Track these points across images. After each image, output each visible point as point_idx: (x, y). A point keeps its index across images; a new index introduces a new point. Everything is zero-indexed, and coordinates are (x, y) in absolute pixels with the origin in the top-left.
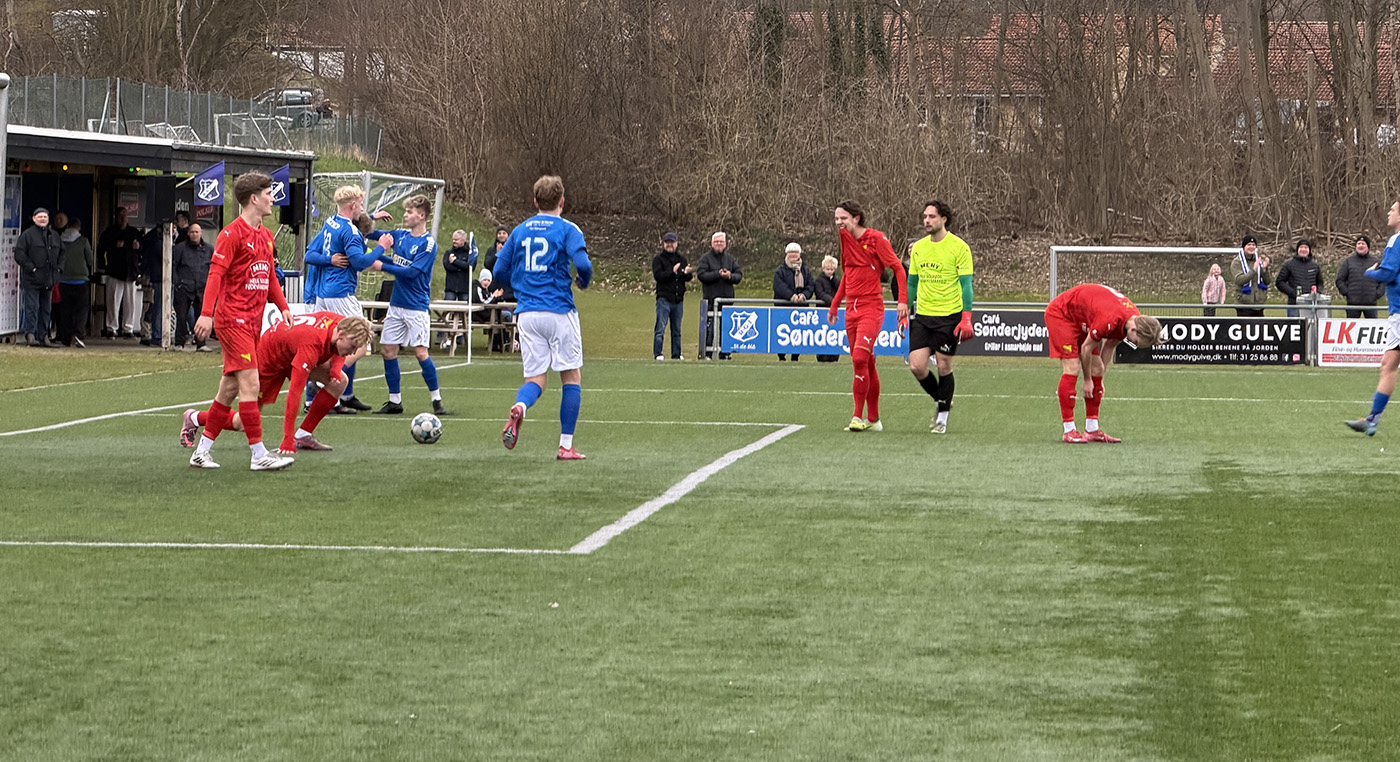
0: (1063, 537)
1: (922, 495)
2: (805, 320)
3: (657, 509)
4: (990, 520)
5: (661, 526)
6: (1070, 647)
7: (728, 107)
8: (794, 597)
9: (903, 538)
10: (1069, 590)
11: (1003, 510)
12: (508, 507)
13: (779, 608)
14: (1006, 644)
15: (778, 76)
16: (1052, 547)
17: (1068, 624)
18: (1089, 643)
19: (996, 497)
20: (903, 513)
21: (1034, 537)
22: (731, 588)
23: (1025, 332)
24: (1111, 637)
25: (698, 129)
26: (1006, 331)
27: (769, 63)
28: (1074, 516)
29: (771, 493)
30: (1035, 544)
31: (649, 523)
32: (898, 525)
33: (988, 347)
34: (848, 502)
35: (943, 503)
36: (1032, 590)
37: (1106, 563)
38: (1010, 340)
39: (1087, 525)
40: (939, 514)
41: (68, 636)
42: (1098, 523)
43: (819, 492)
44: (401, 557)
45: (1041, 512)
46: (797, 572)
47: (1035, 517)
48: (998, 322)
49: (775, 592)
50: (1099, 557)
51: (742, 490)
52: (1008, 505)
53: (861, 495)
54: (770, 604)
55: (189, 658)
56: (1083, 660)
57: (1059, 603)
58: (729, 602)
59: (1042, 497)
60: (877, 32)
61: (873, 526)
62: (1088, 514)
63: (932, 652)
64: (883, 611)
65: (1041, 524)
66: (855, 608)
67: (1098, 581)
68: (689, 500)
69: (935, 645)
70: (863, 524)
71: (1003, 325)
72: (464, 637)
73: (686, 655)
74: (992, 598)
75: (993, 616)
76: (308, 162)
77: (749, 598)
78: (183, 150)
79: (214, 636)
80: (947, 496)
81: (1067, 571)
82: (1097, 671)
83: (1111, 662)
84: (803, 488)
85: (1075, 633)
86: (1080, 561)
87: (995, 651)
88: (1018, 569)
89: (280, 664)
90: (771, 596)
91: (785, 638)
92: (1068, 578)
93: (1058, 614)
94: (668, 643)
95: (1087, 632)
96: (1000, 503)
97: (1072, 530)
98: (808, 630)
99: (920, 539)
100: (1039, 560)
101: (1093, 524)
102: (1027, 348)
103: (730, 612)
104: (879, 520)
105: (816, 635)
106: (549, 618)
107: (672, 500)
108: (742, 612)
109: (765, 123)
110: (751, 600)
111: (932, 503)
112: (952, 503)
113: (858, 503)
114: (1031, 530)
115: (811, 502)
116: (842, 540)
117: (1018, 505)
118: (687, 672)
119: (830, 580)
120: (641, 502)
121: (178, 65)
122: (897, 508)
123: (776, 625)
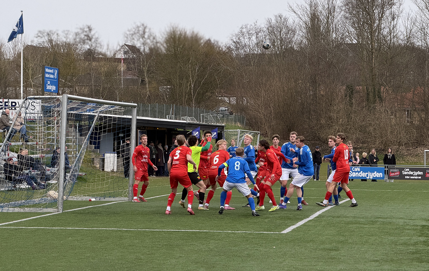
0: (416, 230)
1: (379, 218)
2: (356, 170)
3: (306, 221)
4: (397, 225)
5: (307, 226)
6: (413, 259)
7: (338, 112)
8: (340, 246)
9: (372, 229)
10: (416, 244)
11: (401, 222)
12: (266, 220)
13: (335, 248)
14: (395, 259)
15: (352, 104)
16: (412, 232)
17: (413, 253)
18: (418, 259)
19: (400, 218)
20: (373, 223)
21: (408, 229)
22: (323, 243)
23: (416, 173)
24: (424, 257)
25: (330, 118)
26: (411, 173)
27: (350, 100)
28: (420, 224)
29: (338, 217)
30: (408, 231)
31: (304, 225)
32: (372, 226)
33: (406, 177)
34: (359, 219)
35: (385, 220)
36: (405, 244)
37: (427, 237)
38: (412, 175)
39: (423, 226)
40: (383, 223)
41: (142, 255)
42: (426, 226)
43: (351, 217)
44: (235, 234)
45: (412, 223)
46: (342, 238)
47: (409, 224)
48: (409, 170)
49: (334, 244)
50: (425, 235)
51: (331, 216)
52: (402, 220)
53: (363, 218)
54: (333, 247)
55: (174, 261)
56: (415, 263)
57: (412, 247)
58: (322, 246)
59: (412, 218)
60: (379, 92)
61: (364, 226)
62: (424, 223)
63: (374, 261)
64: (363, 249)
65: (411, 226)
66: (356, 249)
67: (424, 242)
68: (316, 219)
69: (376, 259)
70: (362, 226)
71: (410, 171)
72: (249, 256)
73: (307, 261)
74: (393, 246)
75: (393, 251)
76: (223, 127)
77: (327, 246)
78: (189, 124)
79: (181, 255)
80: (386, 218)
81: (415, 239)
82: (418, 266)
83: (423, 264)
84: (348, 216)
85: (415, 256)
86: (420, 236)
87: (392, 260)
88: (402, 238)
89: (198, 263)
90: (333, 245)
91: (335, 257)
92: (415, 241)
93: (411, 251)
94: (303, 258)
95: (418, 256)
96: (401, 220)
97: (419, 228)
98: (342, 254)
99: (377, 230)
100: (408, 236)
101: (425, 226)
102: (417, 177)
103: (322, 249)
104: (367, 224)
105: (343, 256)
106: (272, 251)
107: (311, 219)
108: (324, 249)
109: (349, 117)
110: (328, 246)
111: (382, 220)
112: (387, 220)
113: (362, 220)
114: (408, 227)
115: (349, 220)
116: (355, 230)
117: (405, 220)
118: (307, 266)
119: (350, 241)
120: (303, 219)
121: (192, 101)
122: (372, 222)
123: (333, 253)
